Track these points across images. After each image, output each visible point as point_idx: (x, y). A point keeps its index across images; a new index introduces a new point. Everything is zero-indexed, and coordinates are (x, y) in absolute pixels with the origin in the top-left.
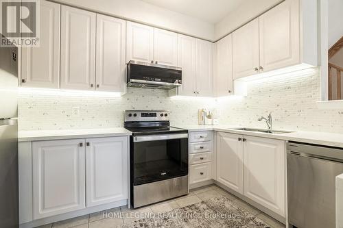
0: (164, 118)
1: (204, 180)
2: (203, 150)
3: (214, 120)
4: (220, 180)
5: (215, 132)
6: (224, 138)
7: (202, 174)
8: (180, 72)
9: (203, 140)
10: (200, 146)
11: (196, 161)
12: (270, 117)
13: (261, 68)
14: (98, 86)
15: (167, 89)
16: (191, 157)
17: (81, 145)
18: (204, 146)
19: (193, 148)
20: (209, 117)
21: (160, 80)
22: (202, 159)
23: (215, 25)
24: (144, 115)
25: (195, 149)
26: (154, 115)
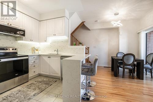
1: (35, 74)
2: (35, 63)
3: (39, 51)
4: (42, 73)
5: (39, 56)
6: (44, 58)
7: (34, 72)
9: (35, 59)
10: (33, 61)
11: (32, 67)
12: (58, 50)
13: (55, 35)
15: (16, 37)
16: (30, 66)
18: (35, 61)
19: (31, 62)
20: (37, 50)
22: (34, 66)
23: (40, 15)
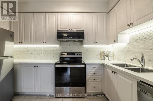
0: (79, 56)
2: (95, 75)
5: (104, 65)
7: (94, 88)
8: (83, 32)
10: (93, 72)
11: (91, 80)
14: (45, 43)
17: (35, 67)
18: (96, 72)
19: (89, 73)
20: (107, 56)
21: (71, 38)
22: (94, 79)
24: (69, 54)
25: (90, 74)
26: (74, 54)
